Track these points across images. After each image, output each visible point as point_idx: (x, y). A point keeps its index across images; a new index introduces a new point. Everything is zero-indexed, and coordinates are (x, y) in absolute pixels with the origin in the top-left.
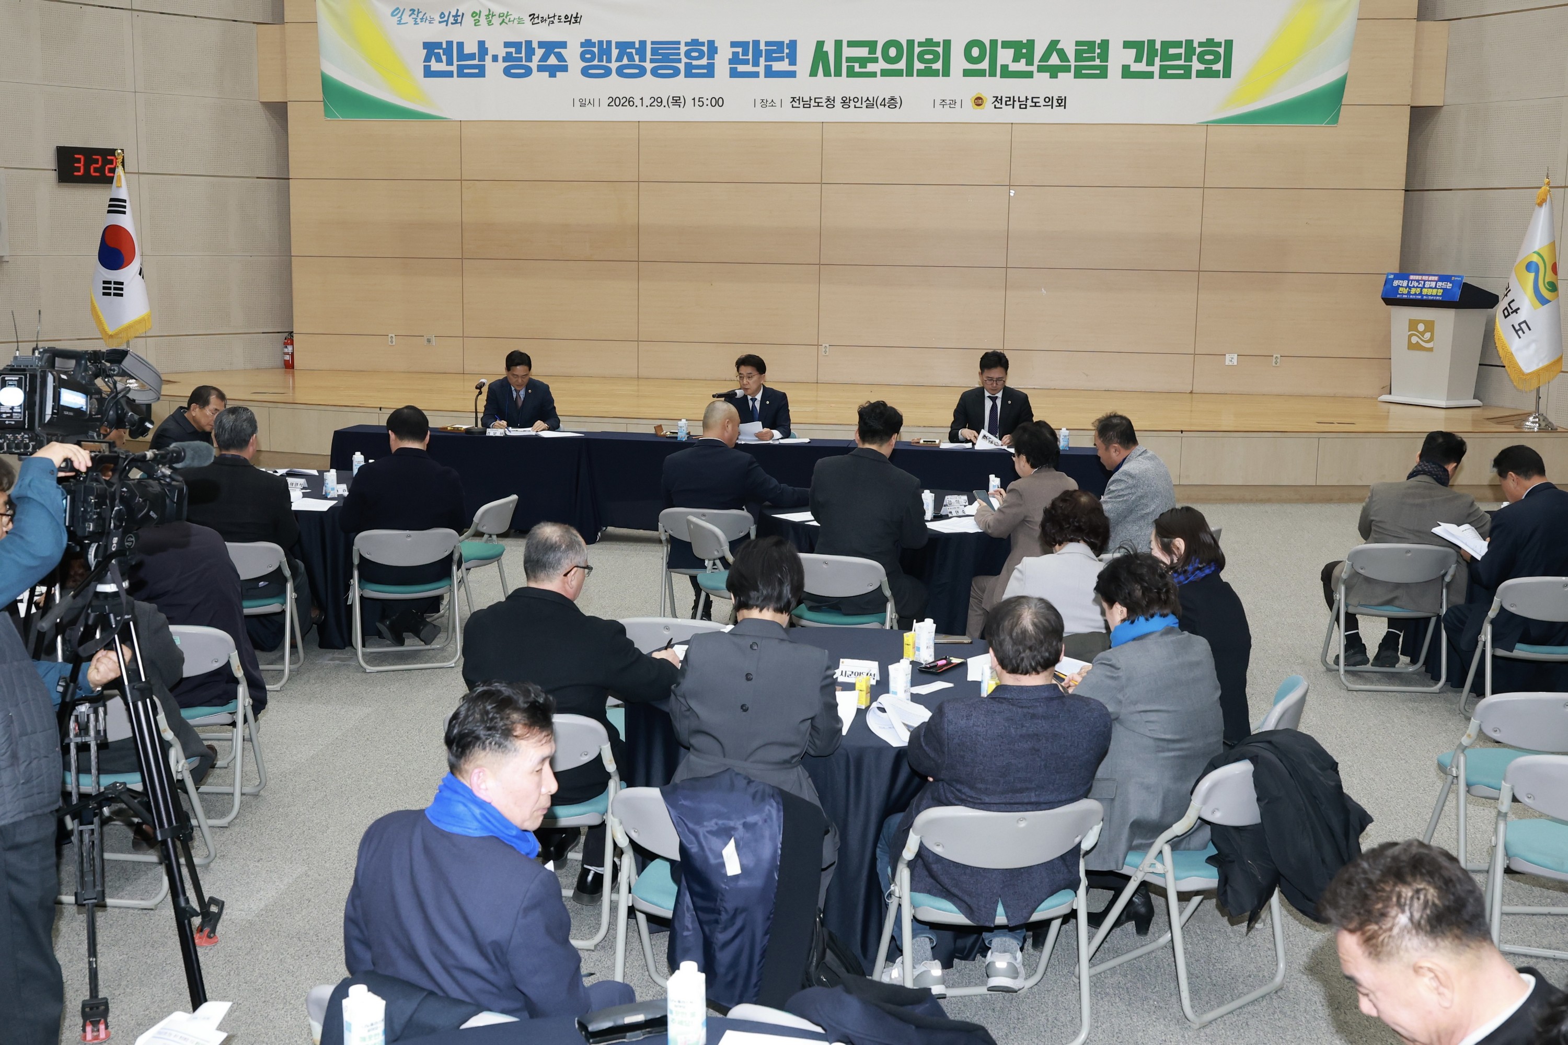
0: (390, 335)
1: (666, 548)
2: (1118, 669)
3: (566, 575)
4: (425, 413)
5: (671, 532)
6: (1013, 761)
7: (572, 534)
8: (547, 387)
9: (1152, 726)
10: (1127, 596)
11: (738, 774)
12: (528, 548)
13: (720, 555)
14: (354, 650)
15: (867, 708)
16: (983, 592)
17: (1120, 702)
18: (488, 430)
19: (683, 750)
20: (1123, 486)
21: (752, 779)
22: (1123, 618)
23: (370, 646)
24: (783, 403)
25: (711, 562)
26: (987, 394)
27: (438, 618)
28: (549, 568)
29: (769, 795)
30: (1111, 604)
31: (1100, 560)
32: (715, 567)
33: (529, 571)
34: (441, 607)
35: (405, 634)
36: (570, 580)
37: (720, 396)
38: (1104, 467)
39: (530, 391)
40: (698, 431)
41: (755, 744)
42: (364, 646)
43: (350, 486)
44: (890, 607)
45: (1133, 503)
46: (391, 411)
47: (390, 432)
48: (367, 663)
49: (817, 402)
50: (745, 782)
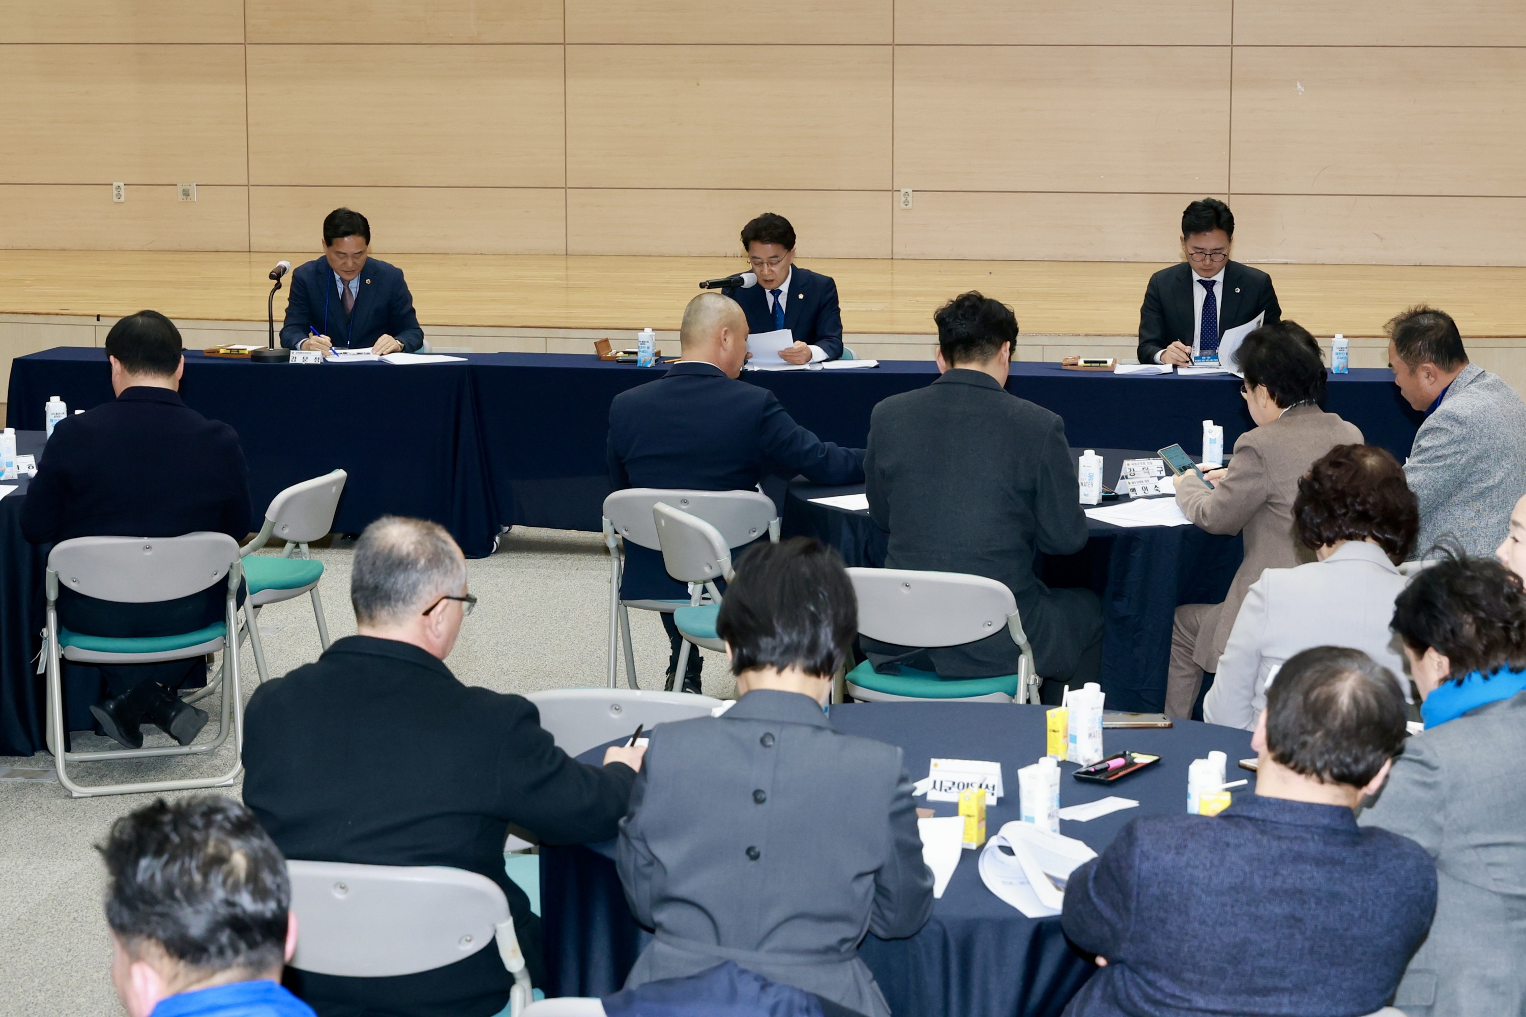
0: (115, 184)
1: (616, 563)
2: (1433, 768)
3: (427, 613)
4: (177, 324)
5: (626, 534)
6: (1253, 936)
7: (438, 538)
8: (400, 273)
9: (1498, 873)
10: (1449, 636)
11: (743, 972)
12: (358, 563)
13: (714, 574)
14: (50, 758)
15: (981, 848)
16: (1195, 633)
17: (1439, 830)
18: (293, 354)
19: (644, 934)
20: (1444, 439)
21: (770, 980)
22: (1442, 675)
23: (81, 749)
24: (830, 295)
25: (700, 587)
26: (1196, 277)
27: (204, 697)
28: (397, 601)
29: (801, 1010)
30: (1421, 648)
31: (1403, 573)
32: (706, 595)
33: (361, 608)
34: (209, 677)
35: (143, 727)
36: (434, 622)
37: (713, 285)
38: (1409, 405)
39: (368, 281)
40: (673, 350)
41: (775, 915)
42: (68, 748)
43: (40, 459)
44: (1025, 662)
45: (1463, 470)
46: (114, 322)
47: (112, 358)
48: (74, 779)
49: (893, 293)
50: (756, 986)
